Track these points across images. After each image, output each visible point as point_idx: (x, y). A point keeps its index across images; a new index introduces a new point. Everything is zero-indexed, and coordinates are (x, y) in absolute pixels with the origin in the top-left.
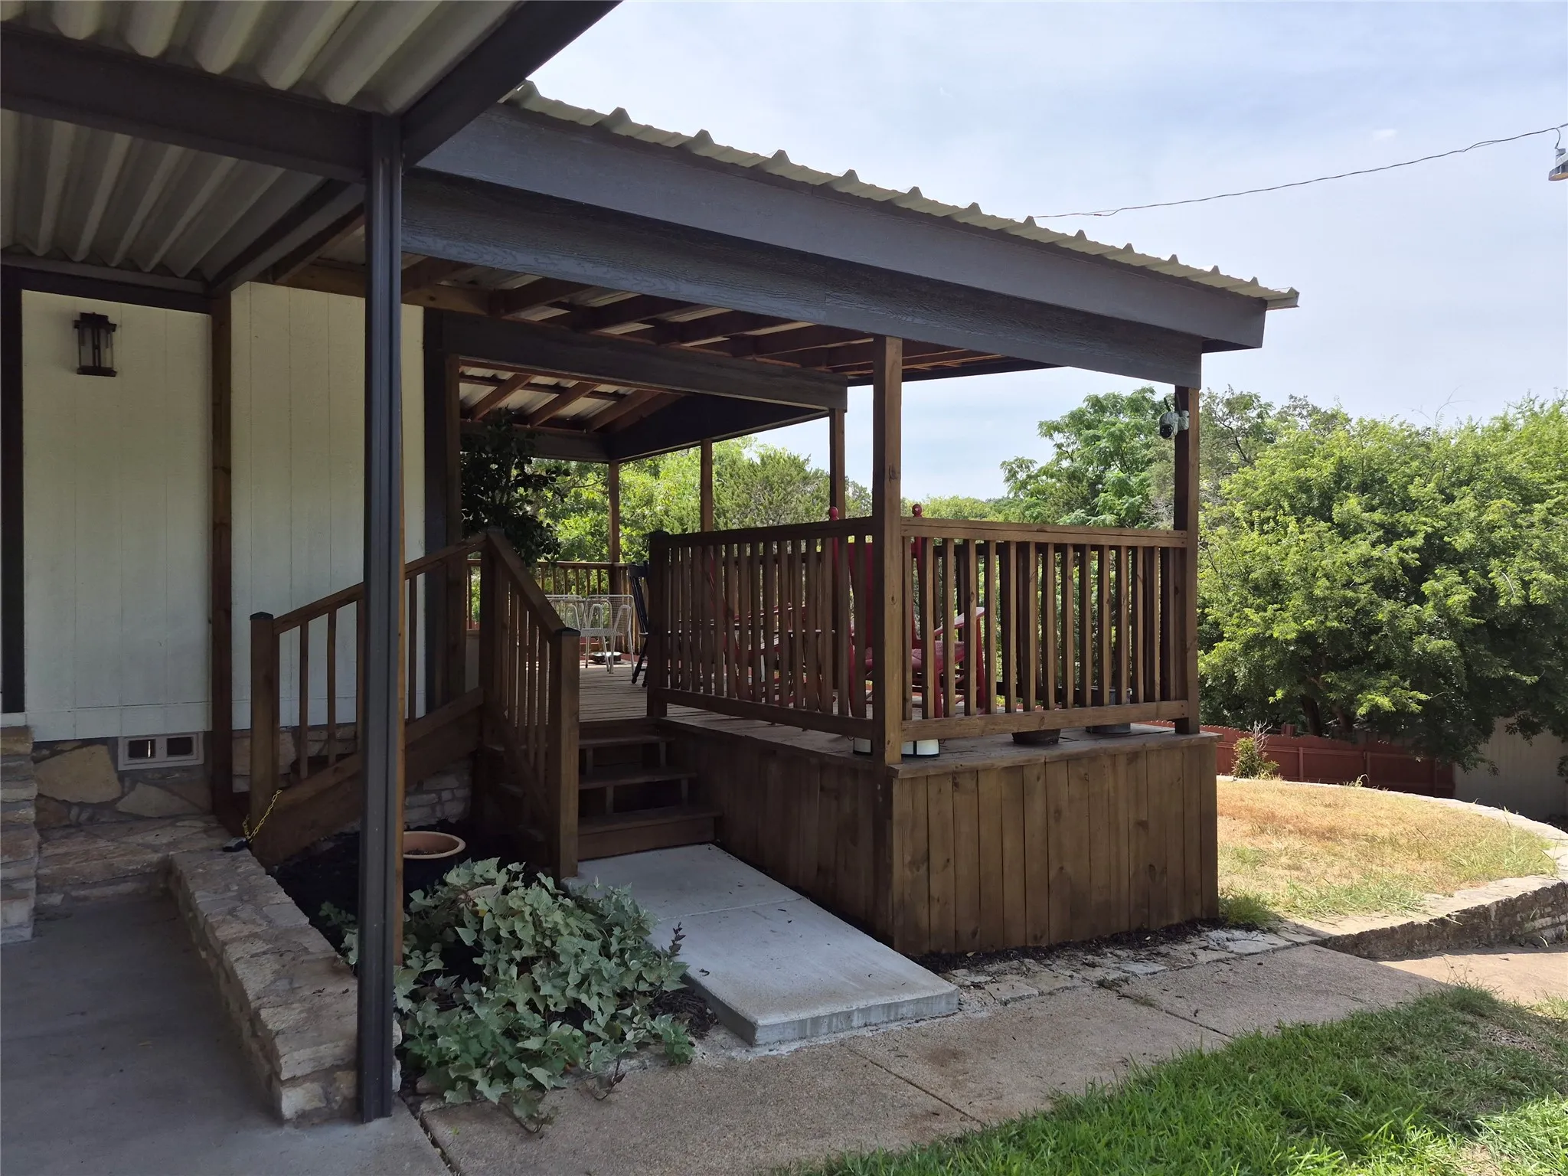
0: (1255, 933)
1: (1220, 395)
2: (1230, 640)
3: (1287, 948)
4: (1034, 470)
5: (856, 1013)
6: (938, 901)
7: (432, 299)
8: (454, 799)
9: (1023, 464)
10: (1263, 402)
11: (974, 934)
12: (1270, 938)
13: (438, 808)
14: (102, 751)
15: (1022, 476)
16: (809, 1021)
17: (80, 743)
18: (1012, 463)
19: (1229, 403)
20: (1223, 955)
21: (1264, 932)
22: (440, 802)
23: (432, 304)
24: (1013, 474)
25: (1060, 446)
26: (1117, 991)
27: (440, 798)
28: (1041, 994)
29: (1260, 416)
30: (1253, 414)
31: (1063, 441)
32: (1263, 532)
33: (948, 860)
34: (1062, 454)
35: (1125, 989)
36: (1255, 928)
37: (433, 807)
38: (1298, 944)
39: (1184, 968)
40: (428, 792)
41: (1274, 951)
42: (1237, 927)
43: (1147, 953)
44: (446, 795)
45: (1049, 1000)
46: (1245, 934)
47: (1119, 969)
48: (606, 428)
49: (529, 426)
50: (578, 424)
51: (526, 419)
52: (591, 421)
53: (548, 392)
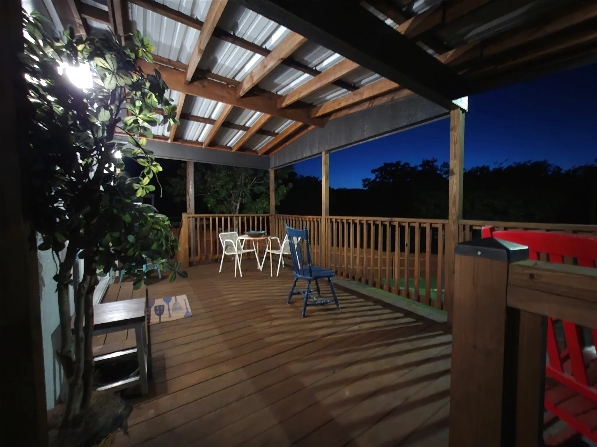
48: (267, 153)
49: (233, 151)
50: (255, 151)
51: (230, 148)
52: (261, 150)
53: (239, 130)
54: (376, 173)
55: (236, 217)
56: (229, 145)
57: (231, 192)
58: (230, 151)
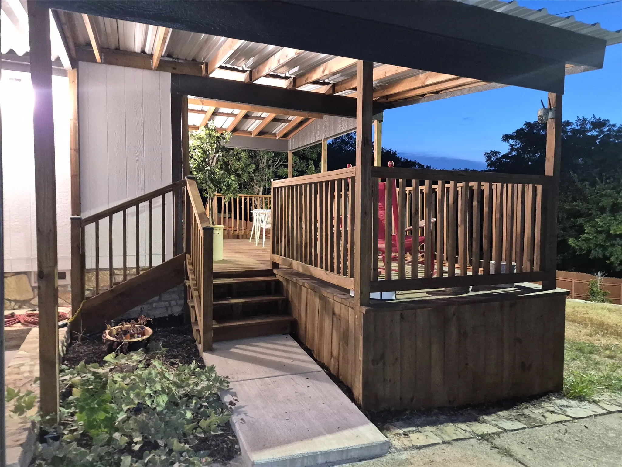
0: (584, 403)
1: (588, 119)
2: (587, 233)
3: (604, 414)
4: (500, 156)
5: (320, 456)
6: (390, 381)
7: (174, 69)
8: (177, 305)
9: (494, 153)
10: (611, 123)
11: (412, 400)
12: (594, 407)
13: (169, 309)
14: (24, 277)
15: (493, 159)
16: (288, 462)
17: (14, 273)
18: (489, 153)
19: (593, 123)
20: (563, 418)
21: (589, 402)
22: (170, 305)
23: (175, 72)
24: (489, 158)
25: (512, 145)
26: (492, 443)
27: (170, 304)
28: (444, 443)
29: (609, 130)
30: (606, 129)
31: (514, 143)
32: (606, 183)
33: (396, 359)
34: (512, 149)
35: (498, 441)
36: (585, 400)
37: (167, 309)
38: (610, 412)
39: (537, 426)
40: (165, 301)
41: (595, 416)
42: (574, 398)
43: (516, 414)
44: (173, 303)
45: (447, 447)
46: (578, 404)
47: (496, 425)
48: (285, 136)
49: (252, 136)
50: (275, 135)
51: (250, 133)
52: (279, 133)
53: (256, 120)
54: (511, 142)
55: (260, 197)
56: (249, 130)
57: (253, 175)
58: (250, 136)
